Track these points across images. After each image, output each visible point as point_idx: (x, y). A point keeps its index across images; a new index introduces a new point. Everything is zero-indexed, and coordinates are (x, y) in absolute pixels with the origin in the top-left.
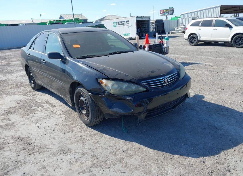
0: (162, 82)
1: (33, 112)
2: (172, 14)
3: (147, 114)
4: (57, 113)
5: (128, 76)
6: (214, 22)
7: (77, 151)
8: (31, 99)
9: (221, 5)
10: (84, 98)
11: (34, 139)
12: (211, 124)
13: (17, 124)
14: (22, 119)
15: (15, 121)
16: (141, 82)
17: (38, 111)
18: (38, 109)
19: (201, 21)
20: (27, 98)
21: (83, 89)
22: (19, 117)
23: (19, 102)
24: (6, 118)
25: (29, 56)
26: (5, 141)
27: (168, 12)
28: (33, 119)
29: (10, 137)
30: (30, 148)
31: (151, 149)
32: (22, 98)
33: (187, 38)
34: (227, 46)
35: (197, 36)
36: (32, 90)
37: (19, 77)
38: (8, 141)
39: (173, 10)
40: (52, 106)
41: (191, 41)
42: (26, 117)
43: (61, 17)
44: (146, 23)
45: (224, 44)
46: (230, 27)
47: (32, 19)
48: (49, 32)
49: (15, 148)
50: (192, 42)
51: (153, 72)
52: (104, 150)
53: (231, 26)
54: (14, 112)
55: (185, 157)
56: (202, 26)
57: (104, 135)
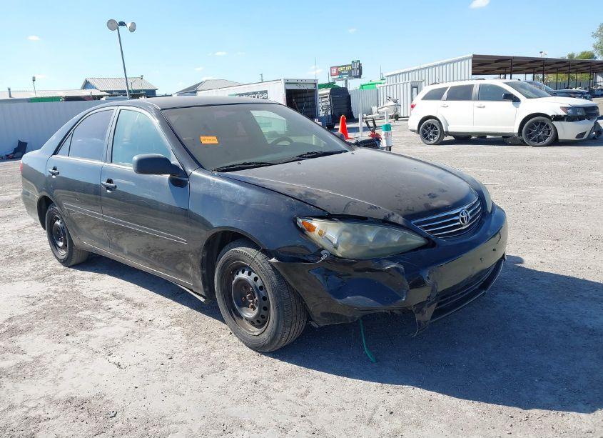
0: (458, 221)
1: (87, 324)
2: (359, 76)
3: (438, 305)
4: (156, 322)
5: (376, 207)
6: (476, 90)
7: (260, 422)
8: (67, 289)
9: (474, 55)
10: (249, 274)
11: (119, 402)
12: (574, 323)
13: (50, 363)
14: (61, 347)
15: (42, 353)
16: (413, 222)
17: (99, 320)
18: (99, 317)
19: (446, 88)
20: (53, 288)
21: (249, 249)
22: (47, 340)
23: (32, 300)
24: (10, 346)
25: (54, 174)
26: (32, 414)
27: (350, 72)
28: (93, 344)
29: (43, 402)
30: (117, 426)
31: (460, 400)
32: (38, 288)
33: (416, 128)
34: (510, 145)
35: (440, 122)
36: (62, 267)
37: (10, 236)
38: (40, 412)
39: (360, 69)
40: (136, 304)
41: (426, 135)
42: (70, 339)
43: (87, 85)
44: (308, 97)
45: (504, 140)
46: (516, 100)
47: (9, 89)
48: (120, 107)
49: (72, 433)
50: (428, 136)
51: (433, 196)
52: (336, 414)
53: (515, 97)
54: (29, 329)
55: (561, 413)
56: (449, 98)
57: (317, 373)
